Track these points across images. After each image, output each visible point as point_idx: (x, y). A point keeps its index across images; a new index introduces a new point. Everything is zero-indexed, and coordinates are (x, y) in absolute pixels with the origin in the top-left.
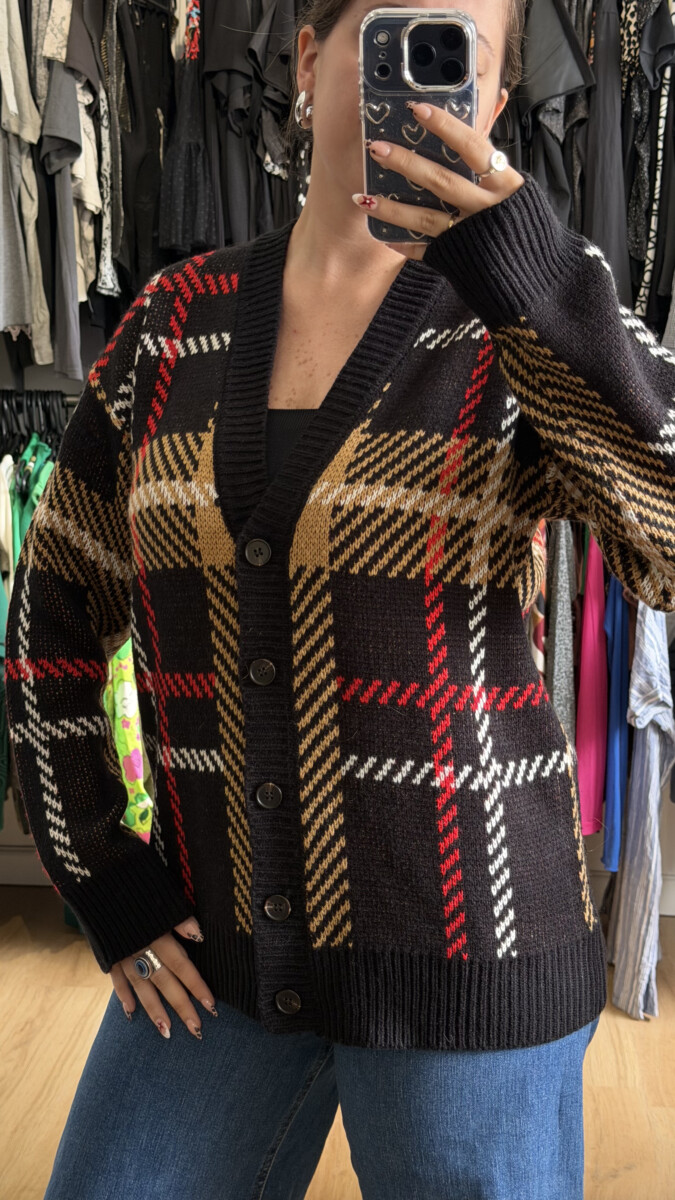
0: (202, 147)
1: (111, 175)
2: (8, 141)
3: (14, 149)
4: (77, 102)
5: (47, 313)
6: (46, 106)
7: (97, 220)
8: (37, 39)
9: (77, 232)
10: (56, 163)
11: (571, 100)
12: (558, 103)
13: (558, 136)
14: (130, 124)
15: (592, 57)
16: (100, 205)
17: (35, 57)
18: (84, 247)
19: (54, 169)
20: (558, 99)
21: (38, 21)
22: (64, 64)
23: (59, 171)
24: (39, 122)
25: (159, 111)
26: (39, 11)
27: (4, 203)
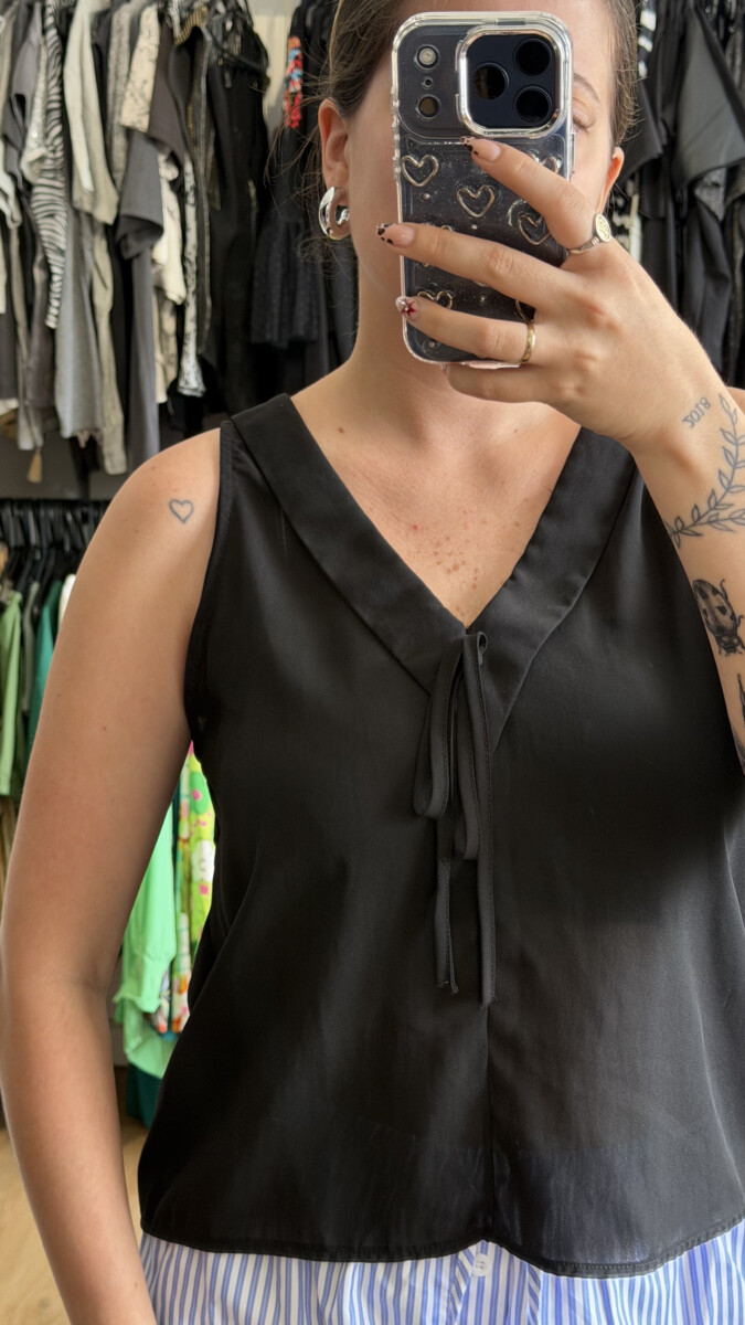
0: (303, 227)
1: (197, 259)
2: (80, 222)
3: (86, 229)
4: (158, 177)
5: (120, 416)
6: (124, 180)
7: (179, 310)
8: (114, 104)
9: (157, 325)
10: (133, 247)
11: (732, 172)
12: (718, 176)
13: (717, 213)
14: (218, 200)
16: (183, 294)
17: (112, 126)
18: (164, 341)
19: (132, 252)
20: (718, 172)
21: (116, 85)
22: (146, 134)
23: (138, 256)
24: (114, 198)
26: (116, 73)
27: (74, 292)
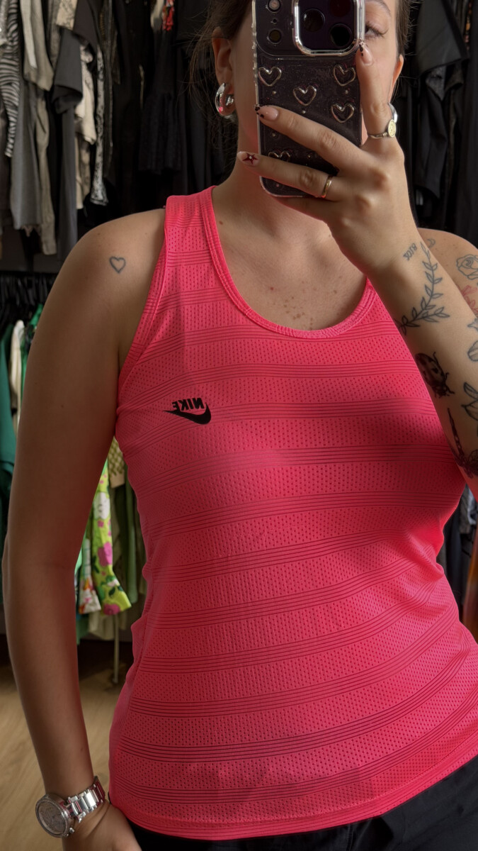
0: (173, 96)
1: (104, 115)
2: (28, 88)
3: (33, 94)
4: (80, 60)
5: (53, 216)
6: (57, 63)
7: (92, 149)
8: (52, 12)
9: (77, 158)
10: (63, 105)
11: (450, 69)
12: (441, 71)
13: (440, 96)
14: (119, 77)
15: (467, 37)
16: (95, 137)
17: (51, 25)
18: (82, 168)
19: (62, 109)
20: (441, 69)
22: (72, 31)
23: (66, 112)
24: (52, 74)
25: (141, 68)
27: (24, 134)
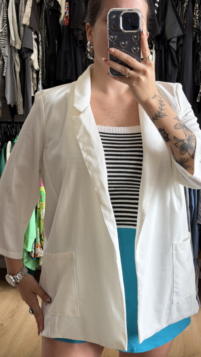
0: (69, 51)
1: (42, 59)
2: (12, 49)
3: (13, 51)
4: (32, 38)
5: (22, 99)
6: (23, 39)
7: (37, 72)
8: (21, 19)
9: (32, 76)
10: (26, 55)
11: (179, 39)
12: (175, 40)
13: (175, 49)
14: (48, 44)
15: (185, 26)
16: (38, 68)
17: (20, 24)
18: (33, 80)
19: (25, 57)
20: (175, 38)
21: (21, 13)
22: (29, 26)
23: (27, 58)
24: (21, 43)
25: (56, 40)
26: (21, 10)
27: (10, 67)
